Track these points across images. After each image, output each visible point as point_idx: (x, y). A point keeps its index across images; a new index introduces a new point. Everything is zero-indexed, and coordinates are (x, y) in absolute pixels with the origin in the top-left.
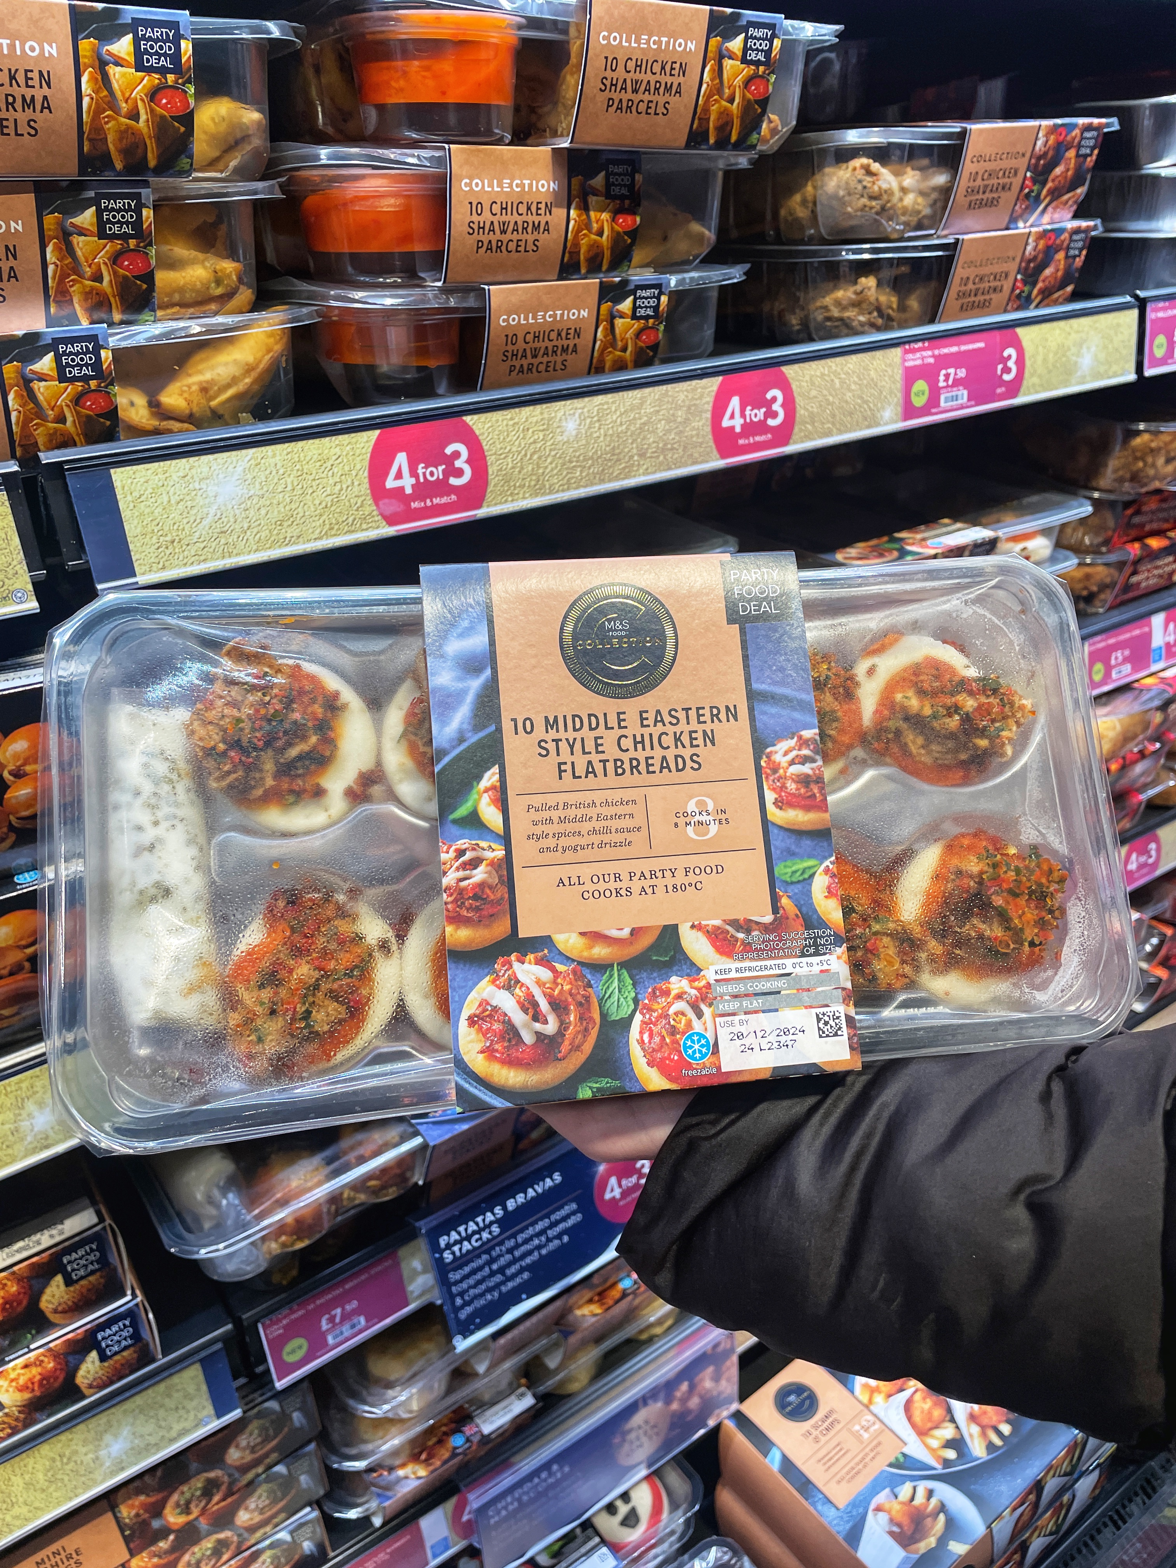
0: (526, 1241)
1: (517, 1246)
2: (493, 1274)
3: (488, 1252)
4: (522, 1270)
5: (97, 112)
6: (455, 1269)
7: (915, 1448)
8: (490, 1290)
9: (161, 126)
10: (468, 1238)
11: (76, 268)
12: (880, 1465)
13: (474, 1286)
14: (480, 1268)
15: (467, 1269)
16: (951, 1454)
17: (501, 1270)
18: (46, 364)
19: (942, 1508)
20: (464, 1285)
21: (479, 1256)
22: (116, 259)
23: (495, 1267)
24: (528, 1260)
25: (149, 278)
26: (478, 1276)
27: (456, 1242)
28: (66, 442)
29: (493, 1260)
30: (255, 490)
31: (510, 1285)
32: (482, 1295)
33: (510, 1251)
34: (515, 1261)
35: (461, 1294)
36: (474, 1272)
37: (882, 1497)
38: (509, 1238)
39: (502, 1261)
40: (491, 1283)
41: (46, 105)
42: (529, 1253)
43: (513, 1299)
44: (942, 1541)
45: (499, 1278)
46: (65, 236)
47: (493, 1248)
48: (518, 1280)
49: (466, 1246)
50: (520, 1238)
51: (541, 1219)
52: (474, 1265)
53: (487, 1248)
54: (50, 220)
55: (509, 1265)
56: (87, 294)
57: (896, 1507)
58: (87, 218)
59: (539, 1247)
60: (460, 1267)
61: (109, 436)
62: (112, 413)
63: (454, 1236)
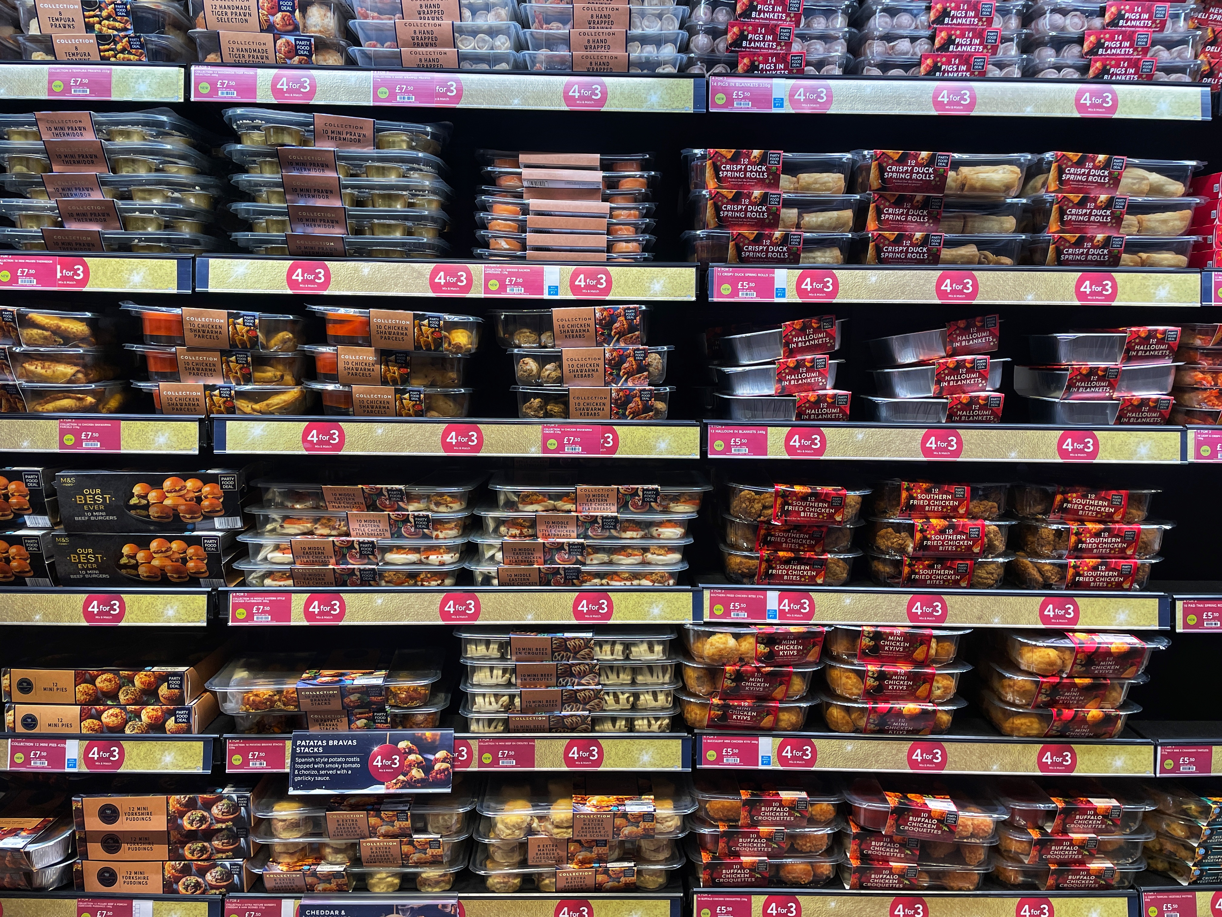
0: (332, 763)
1: (328, 763)
2: (314, 769)
3: (315, 758)
4: (326, 775)
5: (233, 335)
6: (299, 757)
8: (311, 775)
9: (250, 339)
10: (309, 747)
11: (231, 370)
13: (305, 770)
14: (310, 763)
15: (303, 760)
17: (318, 769)
18: (217, 392)
20: (301, 767)
21: (310, 757)
22: (241, 369)
23: (316, 766)
24: (331, 772)
25: (250, 374)
26: (308, 766)
27: (303, 746)
28: (222, 413)
29: (315, 763)
30: (266, 433)
31: (320, 778)
32: (307, 775)
33: (324, 763)
34: (324, 769)
35: (299, 770)
36: (306, 763)
38: (326, 757)
39: (319, 766)
40: (313, 772)
41: (220, 333)
42: (332, 769)
43: (319, 785)
45: (316, 772)
46: (228, 363)
47: (318, 757)
48: (324, 778)
49: (307, 750)
50: (331, 760)
51: (342, 757)
52: (307, 760)
53: (315, 756)
54: (224, 358)
55: (323, 769)
56: (234, 377)
58: (233, 358)
59: (337, 769)
60: (302, 757)
61: (234, 413)
62: (234, 407)
63: (304, 743)
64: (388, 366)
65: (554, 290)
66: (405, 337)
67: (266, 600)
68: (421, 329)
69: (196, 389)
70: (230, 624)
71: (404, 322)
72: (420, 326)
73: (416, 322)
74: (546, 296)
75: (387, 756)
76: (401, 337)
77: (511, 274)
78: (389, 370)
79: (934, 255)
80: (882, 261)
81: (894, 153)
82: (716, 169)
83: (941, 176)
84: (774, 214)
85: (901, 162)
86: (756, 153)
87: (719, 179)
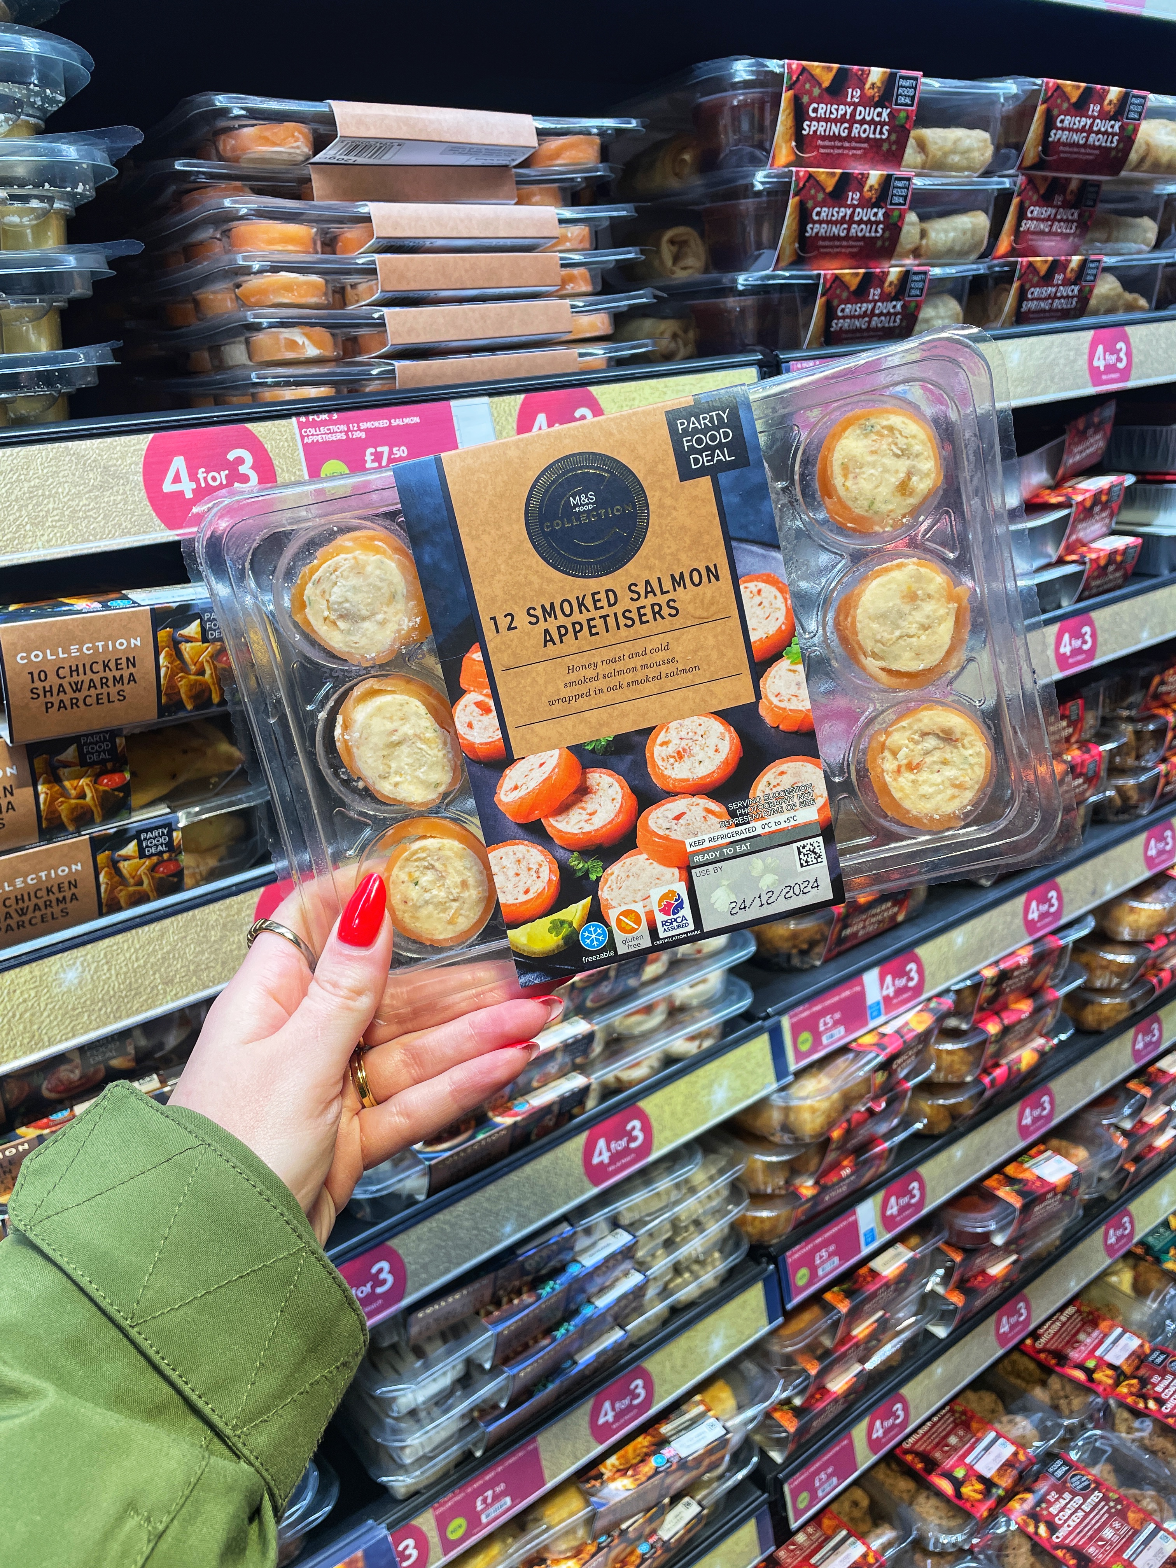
64: (58, 780)
66: (128, 688)
68: (179, 654)
71: (121, 644)
72: (175, 644)
73: (163, 634)
76: (113, 691)
77: (375, 437)
78: (64, 793)
79: (1084, 299)
80: (1020, 317)
81: (1073, 88)
82: (800, 114)
83: (1128, 139)
84: (894, 228)
85: (1080, 107)
86: (876, 74)
87: (801, 140)
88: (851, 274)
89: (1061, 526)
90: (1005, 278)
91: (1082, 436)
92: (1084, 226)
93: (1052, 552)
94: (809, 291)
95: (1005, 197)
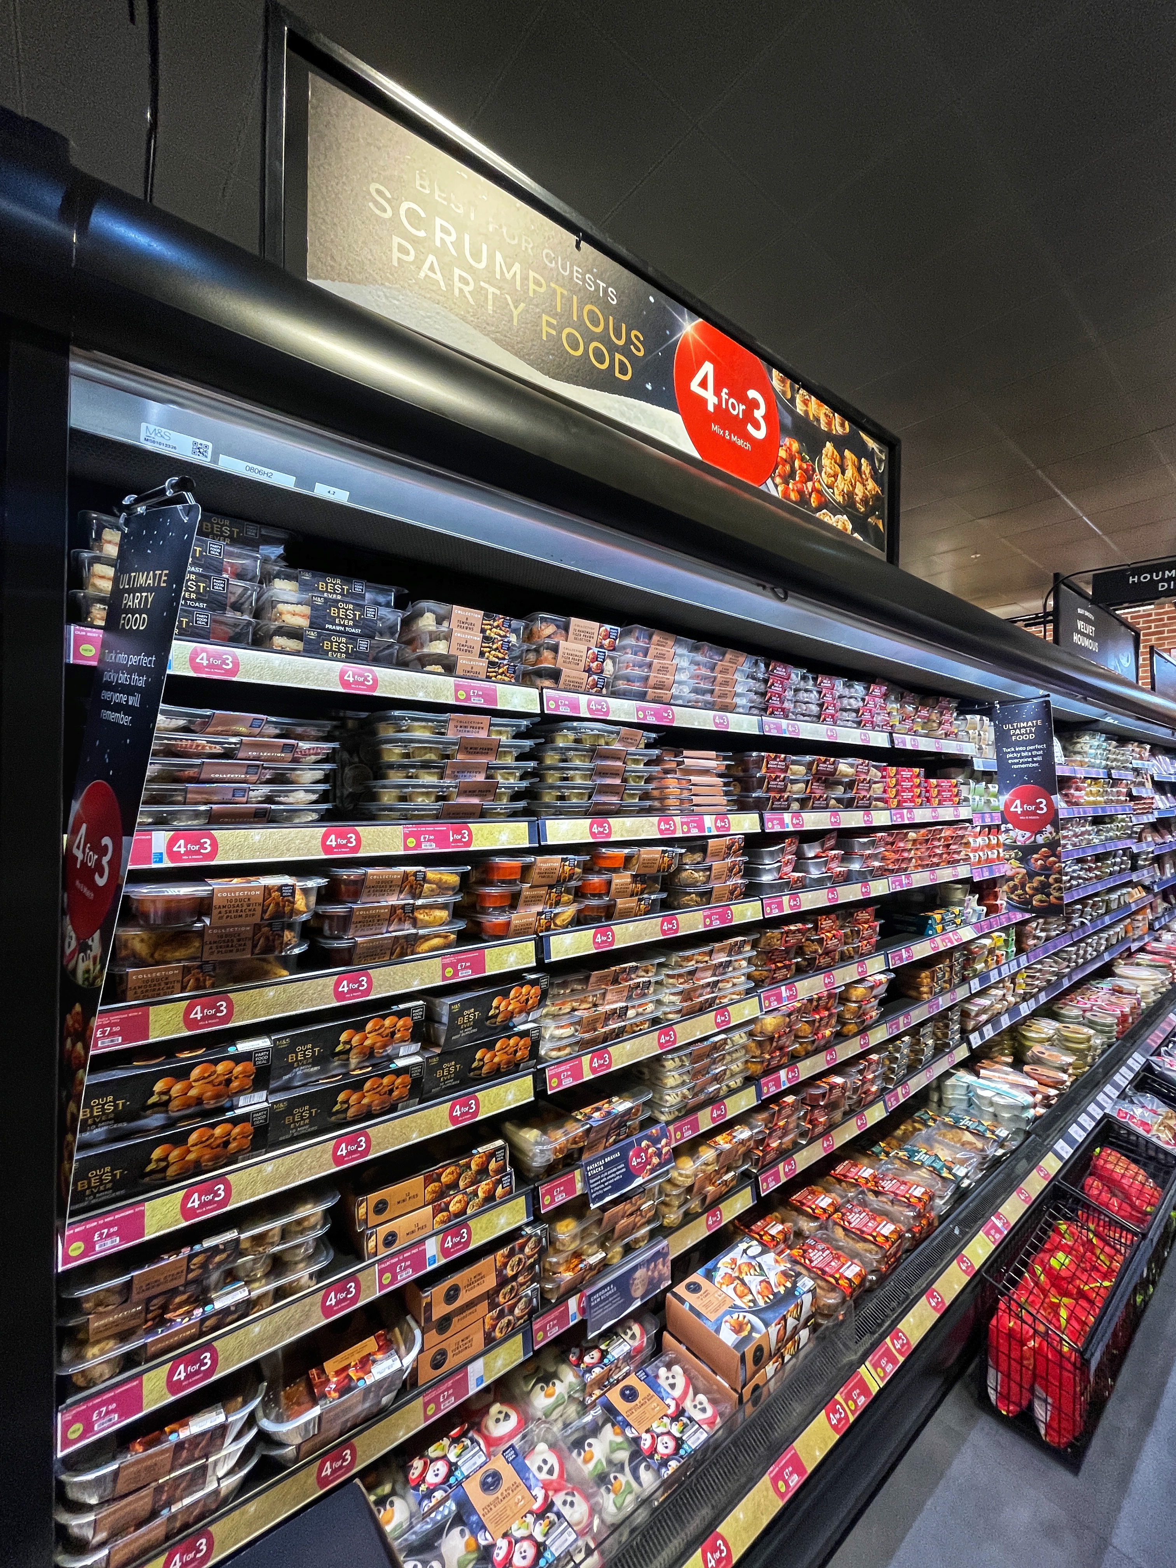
0: (610, 1175)
1: (608, 1176)
2: (601, 1184)
4: (609, 1184)
6: (590, 1181)
7: (738, 1302)
8: (601, 1189)
9: (565, 875)
10: (593, 1170)
12: (726, 1308)
13: (594, 1188)
16: (751, 1304)
17: (605, 1183)
18: (543, 917)
19: (749, 1321)
20: (591, 1187)
24: (611, 1181)
26: (595, 1184)
27: (590, 1171)
29: (601, 1179)
30: (573, 941)
31: (606, 1189)
32: (597, 1191)
33: (606, 1177)
34: (607, 1181)
35: (590, 1189)
36: (597, 1181)
37: (728, 1318)
38: (606, 1172)
39: (603, 1180)
42: (611, 1179)
43: (608, 1194)
44: (750, 1333)
45: (603, 1186)
46: (550, 894)
47: (602, 1174)
48: (609, 1188)
49: (593, 1173)
51: (615, 1167)
52: (594, 1180)
54: (549, 891)
57: (732, 1321)
58: (554, 890)
59: (614, 1178)
63: (591, 1167)
64: (637, 884)
65: (710, 829)
66: (653, 864)
67: (568, 1067)
69: (531, 916)
70: (549, 1093)
74: (707, 834)
75: (638, 1156)
76: (650, 864)
77: (692, 821)
78: (637, 887)
79: (827, 804)
80: (813, 808)
81: (823, 758)
82: (768, 763)
83: (836, 769)
84: (786, 786)
85: (824, 762)
86: (783, 756)
87: (768, 768)
88: (777, 796)
89: (826, 862)
90: (810, 798)
91: (829, 840)
92: (826, 788)
93: (824, 870)
94: (768, 799)
95: (808, 781)
